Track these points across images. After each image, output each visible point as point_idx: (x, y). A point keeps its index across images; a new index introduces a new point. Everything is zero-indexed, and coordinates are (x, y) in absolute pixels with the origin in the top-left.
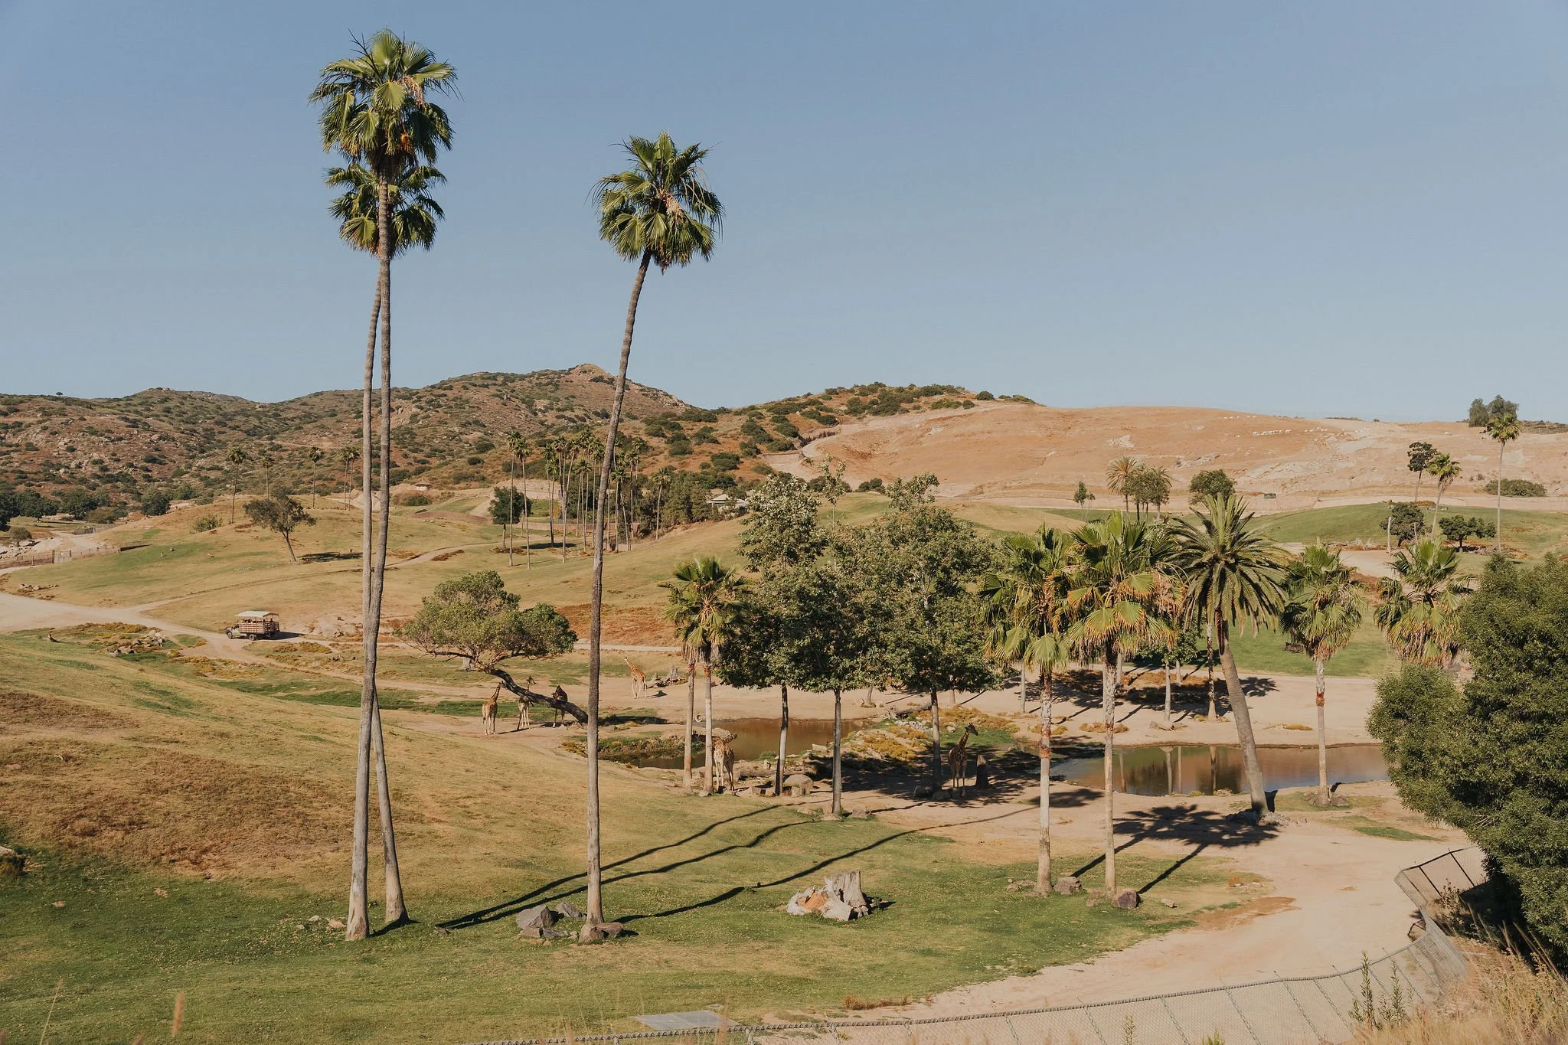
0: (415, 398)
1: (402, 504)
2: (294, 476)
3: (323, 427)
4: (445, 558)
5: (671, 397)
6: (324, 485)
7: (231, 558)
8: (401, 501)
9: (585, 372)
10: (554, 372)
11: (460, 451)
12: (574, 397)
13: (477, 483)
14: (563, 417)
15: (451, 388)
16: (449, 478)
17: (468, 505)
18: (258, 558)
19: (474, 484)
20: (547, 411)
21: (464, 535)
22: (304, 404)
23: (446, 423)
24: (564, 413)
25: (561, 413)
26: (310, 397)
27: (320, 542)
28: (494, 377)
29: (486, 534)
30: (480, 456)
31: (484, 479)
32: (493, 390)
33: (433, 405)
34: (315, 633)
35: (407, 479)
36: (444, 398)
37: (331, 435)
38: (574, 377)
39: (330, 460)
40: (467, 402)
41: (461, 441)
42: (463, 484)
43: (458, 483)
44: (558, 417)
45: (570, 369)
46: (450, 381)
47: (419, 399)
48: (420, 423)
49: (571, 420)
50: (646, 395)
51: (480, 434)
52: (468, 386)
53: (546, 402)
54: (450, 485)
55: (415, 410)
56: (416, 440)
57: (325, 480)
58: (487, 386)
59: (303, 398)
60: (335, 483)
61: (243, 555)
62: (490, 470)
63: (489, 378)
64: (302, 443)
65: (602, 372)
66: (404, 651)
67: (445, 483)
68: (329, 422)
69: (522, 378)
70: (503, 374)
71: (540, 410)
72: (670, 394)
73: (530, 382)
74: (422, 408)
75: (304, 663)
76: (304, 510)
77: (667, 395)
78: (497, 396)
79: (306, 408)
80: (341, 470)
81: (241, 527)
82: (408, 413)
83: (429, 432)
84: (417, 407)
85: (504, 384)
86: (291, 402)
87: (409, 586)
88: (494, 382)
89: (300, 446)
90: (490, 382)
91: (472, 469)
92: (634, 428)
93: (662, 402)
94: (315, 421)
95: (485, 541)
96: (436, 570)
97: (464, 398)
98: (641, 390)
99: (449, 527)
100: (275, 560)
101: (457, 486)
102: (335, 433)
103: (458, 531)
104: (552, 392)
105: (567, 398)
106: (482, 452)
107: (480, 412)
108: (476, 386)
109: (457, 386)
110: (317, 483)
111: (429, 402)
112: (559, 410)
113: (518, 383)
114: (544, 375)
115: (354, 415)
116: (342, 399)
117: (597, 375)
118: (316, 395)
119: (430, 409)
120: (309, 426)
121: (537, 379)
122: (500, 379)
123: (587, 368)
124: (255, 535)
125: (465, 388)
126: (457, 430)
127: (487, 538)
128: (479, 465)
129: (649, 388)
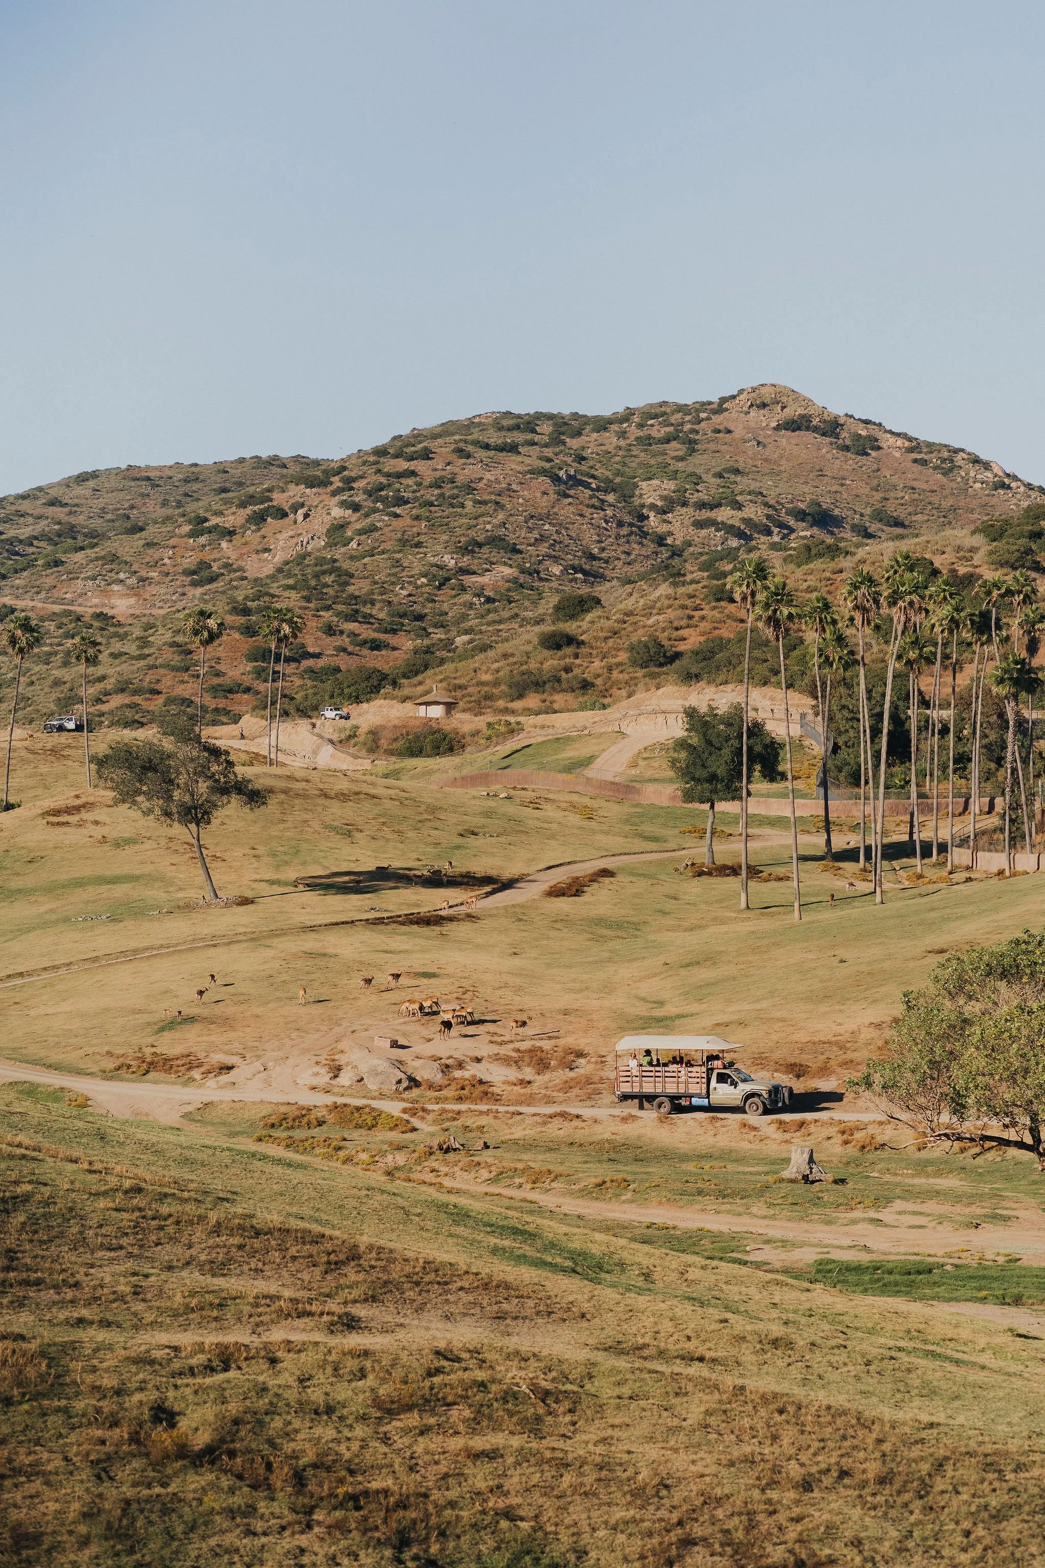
0: (337, 482)
1: (391, 753)
2: (57, 683)
3: (114, 558)
4: (575, 889)
5: (987, 466)
6: (133, 706)
7: (52, 889)
8: (384, 743)
9: (764, 405)
10: (682, 409)
11: (464, 617)
12: (737, 471)
13: (569, 697)
14: (712, 523)
15: (426, 455)
16: (496, 683)
17: (571, 753)
18: (120, 891)
19: (559, 699)
20: (671, 511)
21: (594, 832)
22: (53, 503)
23: (418, 545)
24: (712, 514)
25: (706, 514)
26: (67, 484)
27: (261, 850)
28: (529, 424)
29: (648, 828)
30: (570, 627)
31: (586, 685)
32: (531, 458)
33: (383, 500)
34: (346, 1079)
35: (389, 689)
36: (410, 481)
37: (133, 581)
38: (731, 419)
39: (144, 642)
40: (469, 488)
41: (463, 589)
42: (532, 701)
43: (520, 696)
44: (700, 525)
45: (723, 400)
46: (417, 436)
47: (349, 483)
48: (354, 545)
49: (731, 530)
50: (924, 462)
51: (507, 571)
52: (470, 448)
53: (670, 486)
54: (501, 704)
55: (337, 512)
56: (351, 589)
57: (136, 692)
58: (512, 448)
59: (51, 486)
60: (160, 700)
61: (80, 883)
62: (597, 664)
63: (517, 427)
64: (62, 601)
65: (808, 402)
66: (598, 1128)
67: (488, 697)
68: (126, 547)
69: (602, 424)
70: (550, 417)
71: (653, 507)
72: (984, 457)
73: (623, 434)
74: (356, 508)
75: (364, 1156)
76: (238, 769)
77: (976, 461)
78: (543, 472)
79: (59, 512)
80: (174, 669)
81: (57, 812)
82: (320, 523)
83: (380, 566)
84: (343, 504)
85: (556, 440)
86: (24, 497)
87: (517, 961)
88: (529, 436)
89: (57, 608)
90: (519, 437)
91: (551, 662)
92: (959, 549)
93: (966, 480)
94: (93, 546)
95: (653, 846)
96: (563, 921)
97: (461, 479)
98: (911, 450)
99: (549, 811)
100: (164, 896)
101: (518, 705)
102: (143, 573)
103: (574, 819)
104: (682, 459)
105: (720, 476)
106: (573, 617)
107: (501, 516)
108: (487, 447)
109: (443, 448)
110: (116, 701)
111: (373, 492)
112: (702, 505)
113: (590, 442)
114: (655, 416)
115: (187, 528)
116: (145, 488)
117: (793, 411)
118: (82, 478)
119: (375, 511)
120: (79, 557)
121: (641, 426)
122: (546, 428)
123: (767, 394)
124: (98, 832)
125: (460, 452)
126: (450, 561)
127: (655, 839)
128: (569, 650)
129: (929, 445)
